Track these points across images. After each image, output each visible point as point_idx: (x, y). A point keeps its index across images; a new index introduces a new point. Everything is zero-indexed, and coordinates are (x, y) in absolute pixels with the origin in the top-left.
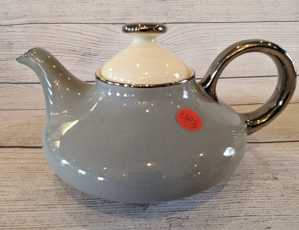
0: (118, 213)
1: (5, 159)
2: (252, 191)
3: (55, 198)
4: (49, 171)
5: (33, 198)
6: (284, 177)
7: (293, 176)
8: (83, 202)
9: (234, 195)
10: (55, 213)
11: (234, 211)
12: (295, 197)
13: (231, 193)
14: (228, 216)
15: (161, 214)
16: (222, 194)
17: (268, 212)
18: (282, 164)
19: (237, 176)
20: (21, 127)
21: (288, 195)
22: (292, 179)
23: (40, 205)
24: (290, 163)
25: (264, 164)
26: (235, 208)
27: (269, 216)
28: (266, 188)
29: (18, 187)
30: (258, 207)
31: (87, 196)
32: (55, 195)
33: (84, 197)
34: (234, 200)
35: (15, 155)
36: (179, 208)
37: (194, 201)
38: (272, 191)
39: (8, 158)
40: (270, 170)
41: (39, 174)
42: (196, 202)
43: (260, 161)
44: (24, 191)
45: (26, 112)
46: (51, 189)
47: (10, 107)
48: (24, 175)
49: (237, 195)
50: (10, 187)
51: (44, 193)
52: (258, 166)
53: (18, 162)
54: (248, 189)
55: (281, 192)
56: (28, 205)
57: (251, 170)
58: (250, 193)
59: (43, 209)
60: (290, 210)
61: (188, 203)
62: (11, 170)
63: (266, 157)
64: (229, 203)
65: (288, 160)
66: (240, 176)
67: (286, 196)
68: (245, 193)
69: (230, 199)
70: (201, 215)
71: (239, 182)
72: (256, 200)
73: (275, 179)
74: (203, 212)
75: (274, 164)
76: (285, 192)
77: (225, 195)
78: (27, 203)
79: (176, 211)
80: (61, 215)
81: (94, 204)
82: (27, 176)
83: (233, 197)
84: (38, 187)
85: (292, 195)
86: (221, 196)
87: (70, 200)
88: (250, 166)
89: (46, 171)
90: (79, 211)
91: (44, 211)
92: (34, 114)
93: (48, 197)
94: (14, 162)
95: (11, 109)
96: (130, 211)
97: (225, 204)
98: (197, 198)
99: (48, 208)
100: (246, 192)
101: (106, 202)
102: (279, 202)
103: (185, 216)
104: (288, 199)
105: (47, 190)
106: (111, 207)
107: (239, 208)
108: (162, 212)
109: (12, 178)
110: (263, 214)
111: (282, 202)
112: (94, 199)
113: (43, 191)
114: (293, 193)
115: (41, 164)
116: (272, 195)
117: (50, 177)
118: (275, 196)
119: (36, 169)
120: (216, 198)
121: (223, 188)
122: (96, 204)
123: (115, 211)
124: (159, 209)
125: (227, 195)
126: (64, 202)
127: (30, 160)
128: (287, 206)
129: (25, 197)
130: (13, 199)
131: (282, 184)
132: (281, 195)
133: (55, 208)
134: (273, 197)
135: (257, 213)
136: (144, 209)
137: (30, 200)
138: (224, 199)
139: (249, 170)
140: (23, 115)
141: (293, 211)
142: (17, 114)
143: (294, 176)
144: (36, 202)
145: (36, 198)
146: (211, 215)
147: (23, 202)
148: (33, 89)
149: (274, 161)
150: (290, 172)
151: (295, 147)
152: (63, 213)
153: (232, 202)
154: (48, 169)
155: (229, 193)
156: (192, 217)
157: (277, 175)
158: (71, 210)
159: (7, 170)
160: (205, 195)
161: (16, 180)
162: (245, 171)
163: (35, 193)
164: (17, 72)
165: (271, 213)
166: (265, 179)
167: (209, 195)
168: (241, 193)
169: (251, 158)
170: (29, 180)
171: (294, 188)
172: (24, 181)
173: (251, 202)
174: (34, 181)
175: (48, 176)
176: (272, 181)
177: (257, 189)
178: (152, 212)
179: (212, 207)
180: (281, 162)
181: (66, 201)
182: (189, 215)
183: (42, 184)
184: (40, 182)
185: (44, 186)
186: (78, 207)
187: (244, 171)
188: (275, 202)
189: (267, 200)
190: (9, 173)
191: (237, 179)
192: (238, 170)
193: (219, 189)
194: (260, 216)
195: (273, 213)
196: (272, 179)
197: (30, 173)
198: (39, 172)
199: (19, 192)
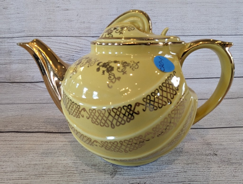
0: (92, 180)
1: (3, 141)
2: (196, 164)
3: (43, 170)
4: (38, 150)
5: (26, 170)
6: (222, 154)
7: (228, 153)
8: (65, 172)
9: (182, 167)
10: (43, 181)
11: (181, 178)
12: (228, 168)
13: (180, 165)
14: (176, 181)
15: (125, 181)
16: (173, 166)
17: (207, 179)
18: (221, 145)
19: (186, 153)
20: (15, 117)
21: (224, 167)
22: (228, 155)
23: (31, 175)
24: (227, 144)
25: (207, 144)
26: (182, 176)
27: (207, 181)
28: (208, 161)
29: (14, 162)
30: (200, 175)
31: (68, 168)
32: (43, 167)
33: (65, 169)
34: (182, 170)
35: (11, 138)
36: (139, 176)
37: (151, 171)
38: (212, 164)
39: (5, 140)
40: (212, 149)
41: (30, 152)
42: (152, 172)
43: (205, 142)
44: (19, 165)
45: (19, 105)
46: (40, 163)
47: (6, 102)
48: (18, 153)
49: (184, 167)
50: (7, 162)
51: (34, 166)
52: (203, 146)
53: (14, 143)
54: (193, 162)
55: (219, 164)
56: (22, 175)
57: (197, 148)
59: (33, 178)
60: (224, 177)
61: (146, 173)
62: (8, 150)
63: (209, 139)
64: (178, 172)
65: (227, 141)
66: (188, 153)
67: (222, 167)
69: (179, 169)
70: (156, 181)
71: (187, 157)
72: (198, 170)
73: (215, 155)
74: (157, 179)
75: (215, 144)
76: (221, 164)
78: (21, 173)
79: (137, 178)
80: (47, 182)
81: (73, 174)
82: (21, 154)
83: (182, 168)
84: (30, 162)
85: (227, 166)
86: (172, 168)
87: (55, 171)
88: (197, 146)
89: (36, 150)
90: (62, 179)
91: (34, 179)
92: (26, 108)
93: (38, 169)
94: (10, 143)
95: (7, 103)
96: (101, 179)
97: (175, 173)
98: (153, 169)
99: (38, 177)
100: (191, 165)
101: (83, 172)
102: (216, 172)
103: (143, 182)
104: (223, 170)
105: (37, 164)
106: (87, 176)
107: (185, 176)
108: (126, 179)
109: (9, 155)
110: (203, 180)
111: (218, 172)
112: (73, 170)
113: (33, 165)
114: (228, 165)
115: (32, 145)
116: (211, 166)
117: (39, 154)
118: (214, 168)
119: (28, 148)
120: (168, 169)
121: (174, 162)
122: (75, 174)
123: (89, 179)
124: (124, 177)
125: (176, 167)
126: (50, 173)
127: (23, 141)
128: (222, 174)
129: (20, 169)
130: (10, 171)
131: (220, 158)
132: (218, 167)
133: (43, 177)
134: (212, 168)
135: (198, 180)
136: (112, 177)
137: (24, 171)
138: (174, 170)
139: (195, 148)
140: (17, 108)
141: (226, 178)
142: (12, 107)
143: (230, 152)
144: (28, 173)
145: (28, 170)
146: (163, 181)
147: (18, 172)
148: (25, 87)
149: (216, 142)
150: (227, 150)
151: (233, 131)
152: (49, 181)
153: (180, 171)
154: (37, 148)
155: (178, 165)
156: (149, 182)
157: (217, 152)
158: (56, 178)
159: (5, 150)
160: (160, 167)
161: (12, 157)
162: (193, 149)
163: (27, 166)
164: (13, 73)
165: (209, 179)
166: (207, 155)
167: (163, 167)
168: (187, 165)
169: (198, 140)
170: (23, 156)
171: (229, 161)
172: (19, 157)
173: (195, 171)
174: (26, 157)
175: (37, 154)
176: (213, 156)
177: (200, 162)
178: (118, 179)
179: (164, 176)
180: (221, 143)
181: (51, 172)
182: (146, 181)
183: (33, 159)
184: (31, 158)
185: (34, 161)
186: (61, 176)
187: (191, 149)
188: (213, 171)
189: (207, 170)
190: (6, 151)
191: (186, 156)
192: (187, 149)
193: (171, 162)
194: (201, 181)
195: (210, 179)
196: (213, 155)
197: (23, 151)
198: (31, 150)
199: (15, 165)
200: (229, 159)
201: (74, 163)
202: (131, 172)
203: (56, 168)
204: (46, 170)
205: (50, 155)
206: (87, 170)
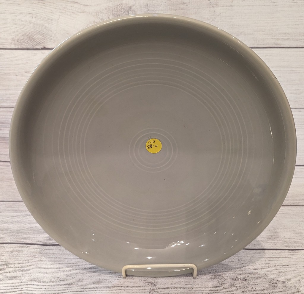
200: (255, 285)
201: (119, 280)
202: (166, 291)
203: (104, 284)
204: (96, 285)
205: (97, 271)
206: (130, 287)
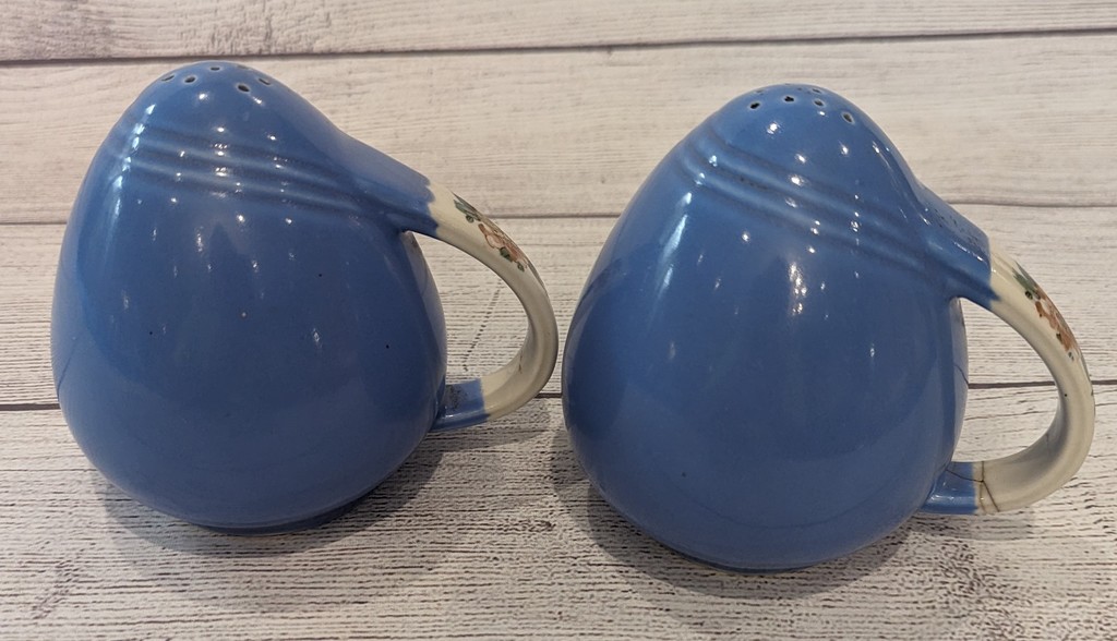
11: (326, 623)
12: (561, 584)
28: (488, 558)
30: (414, 616)
34: (349, 596)
36: (156, 614)
37: (217, 593)
38: (500, 568)
42: (221, 596)
54: (420, 562)
55: (529, 570)
58: (421, 573)
60: (513, 621)
61: (191, 599)
64: (327, 603)
66: (429, 518)
67: (536, 582)
68: (399, 577)
69: (339, 592)
71: (408, 539)
72: (424, 594)
73: (542, 527)
77: (331, 579)
88: (492, 484)
104: (532, 592)
107: (349, 616)
108: (92, 625)
114: (569, 571)
116: (491, 579)
118: (497, 584)
120: (292, 588)
121: (339, 559)
128: (514, 609)
132: (520, 580)
134: (489, 584)
135: (396, 631)
136: (36, 618)
138: (317, 592)
139: (476, 496)
141: (520, 624)
153: (340, 599)
166: (507, 530)
167: (279, 576)
168: (387, 576)
173: (403, 601)
176: (528, 534)
177: (452, 562)
191: (408, 530)
196: (532, 530)
